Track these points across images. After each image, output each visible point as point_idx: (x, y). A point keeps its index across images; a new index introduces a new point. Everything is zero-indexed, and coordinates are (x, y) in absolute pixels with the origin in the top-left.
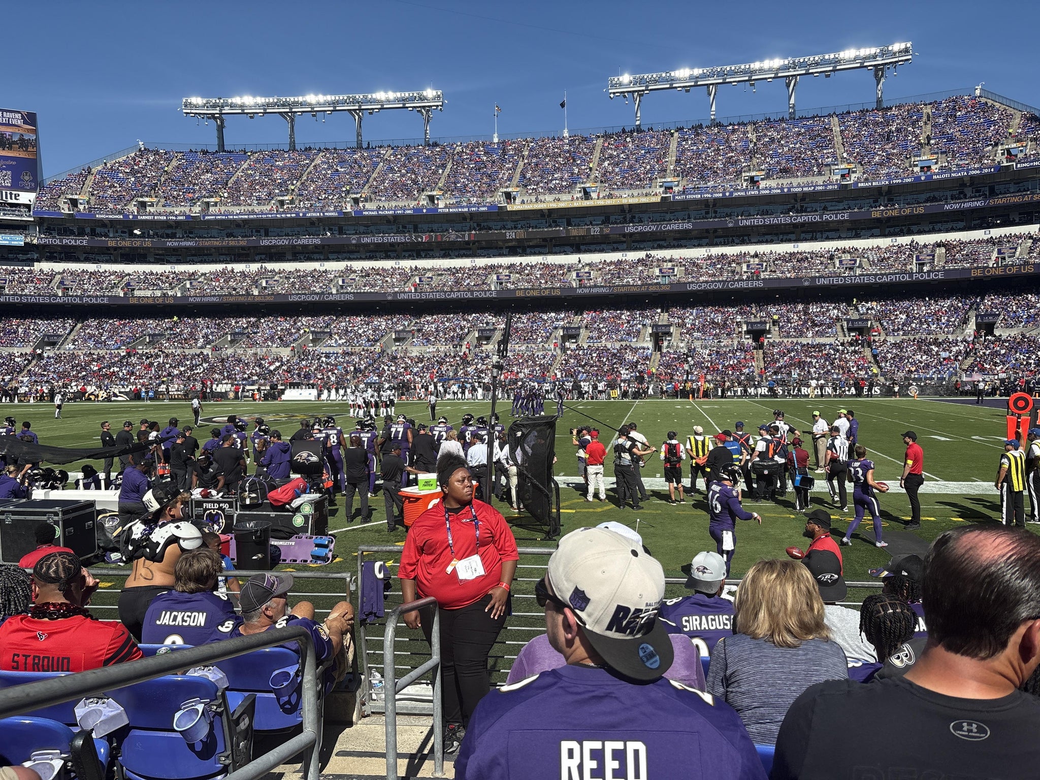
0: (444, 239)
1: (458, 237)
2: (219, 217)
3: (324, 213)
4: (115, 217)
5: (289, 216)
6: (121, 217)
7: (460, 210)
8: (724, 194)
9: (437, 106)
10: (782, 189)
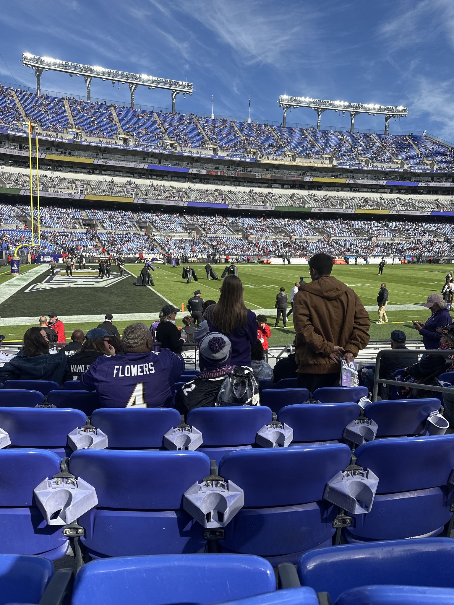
0: (225, 174)
1: (232, 174)
2: (92, 144)
3: (159, 151)
4: (20, 134)
5: (138, 149)
6: (25, 135)
7: (236, 159)
8: (359, 168)
9: (190, 92)
10: (382, 169)
